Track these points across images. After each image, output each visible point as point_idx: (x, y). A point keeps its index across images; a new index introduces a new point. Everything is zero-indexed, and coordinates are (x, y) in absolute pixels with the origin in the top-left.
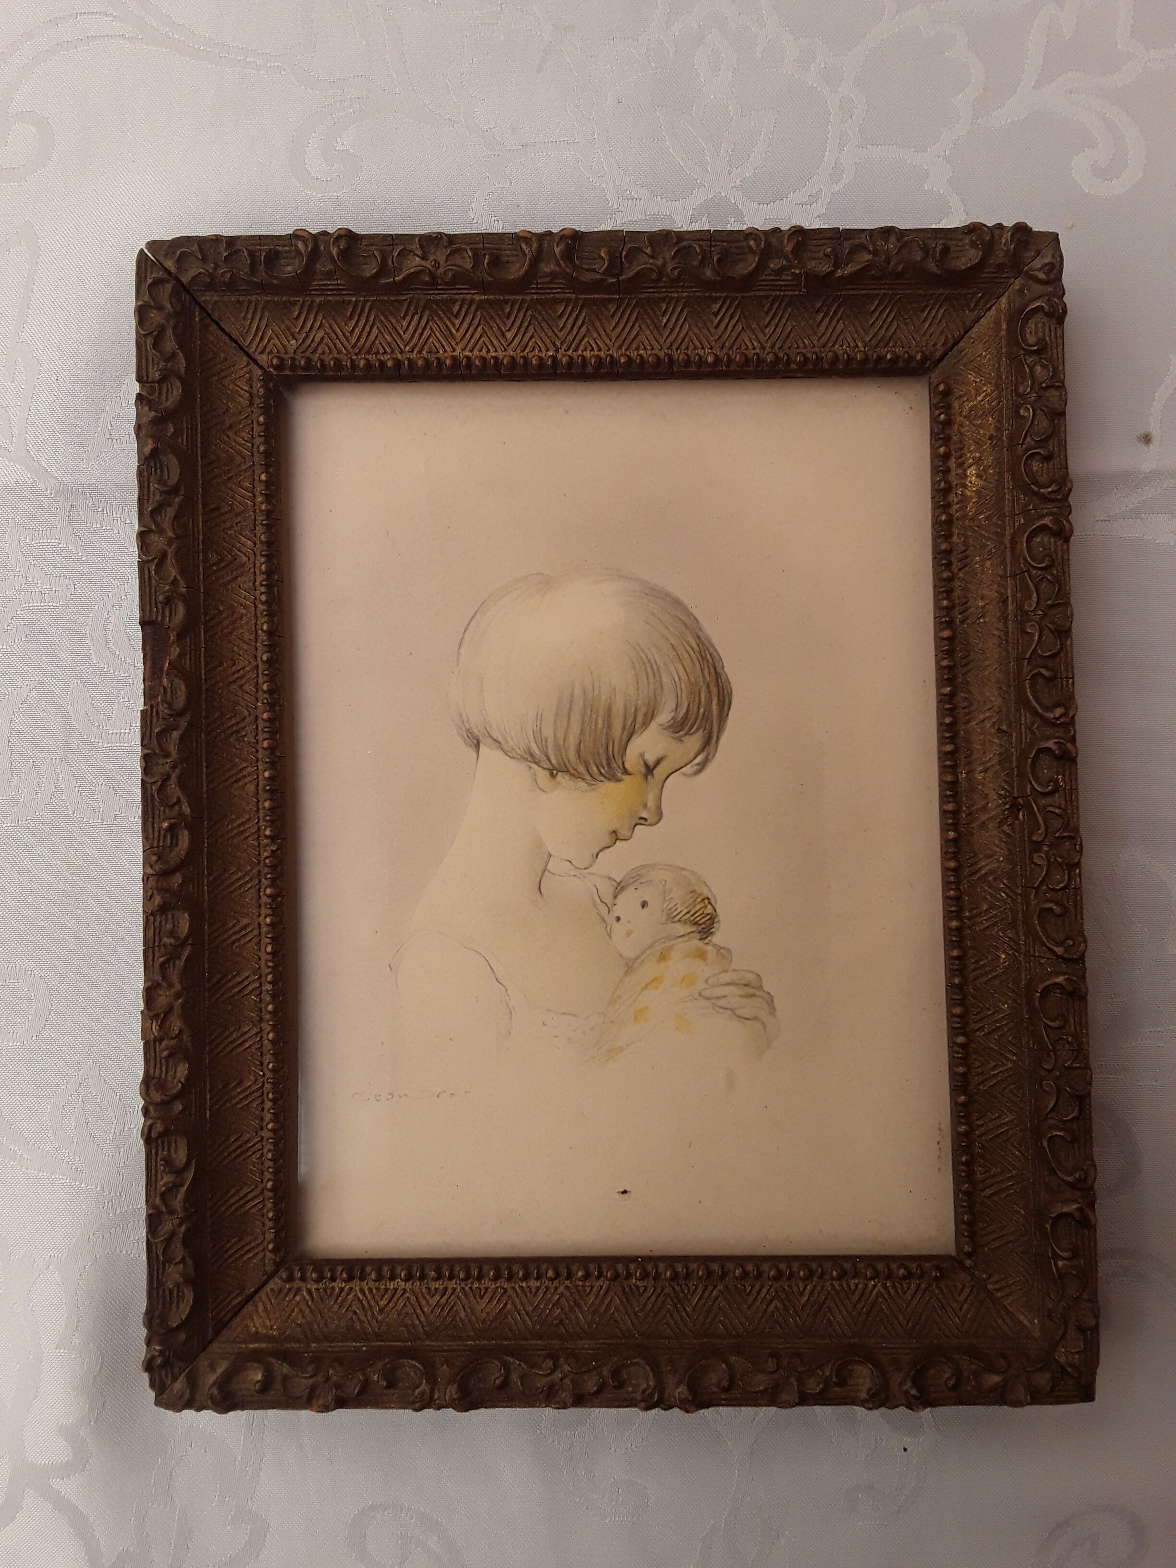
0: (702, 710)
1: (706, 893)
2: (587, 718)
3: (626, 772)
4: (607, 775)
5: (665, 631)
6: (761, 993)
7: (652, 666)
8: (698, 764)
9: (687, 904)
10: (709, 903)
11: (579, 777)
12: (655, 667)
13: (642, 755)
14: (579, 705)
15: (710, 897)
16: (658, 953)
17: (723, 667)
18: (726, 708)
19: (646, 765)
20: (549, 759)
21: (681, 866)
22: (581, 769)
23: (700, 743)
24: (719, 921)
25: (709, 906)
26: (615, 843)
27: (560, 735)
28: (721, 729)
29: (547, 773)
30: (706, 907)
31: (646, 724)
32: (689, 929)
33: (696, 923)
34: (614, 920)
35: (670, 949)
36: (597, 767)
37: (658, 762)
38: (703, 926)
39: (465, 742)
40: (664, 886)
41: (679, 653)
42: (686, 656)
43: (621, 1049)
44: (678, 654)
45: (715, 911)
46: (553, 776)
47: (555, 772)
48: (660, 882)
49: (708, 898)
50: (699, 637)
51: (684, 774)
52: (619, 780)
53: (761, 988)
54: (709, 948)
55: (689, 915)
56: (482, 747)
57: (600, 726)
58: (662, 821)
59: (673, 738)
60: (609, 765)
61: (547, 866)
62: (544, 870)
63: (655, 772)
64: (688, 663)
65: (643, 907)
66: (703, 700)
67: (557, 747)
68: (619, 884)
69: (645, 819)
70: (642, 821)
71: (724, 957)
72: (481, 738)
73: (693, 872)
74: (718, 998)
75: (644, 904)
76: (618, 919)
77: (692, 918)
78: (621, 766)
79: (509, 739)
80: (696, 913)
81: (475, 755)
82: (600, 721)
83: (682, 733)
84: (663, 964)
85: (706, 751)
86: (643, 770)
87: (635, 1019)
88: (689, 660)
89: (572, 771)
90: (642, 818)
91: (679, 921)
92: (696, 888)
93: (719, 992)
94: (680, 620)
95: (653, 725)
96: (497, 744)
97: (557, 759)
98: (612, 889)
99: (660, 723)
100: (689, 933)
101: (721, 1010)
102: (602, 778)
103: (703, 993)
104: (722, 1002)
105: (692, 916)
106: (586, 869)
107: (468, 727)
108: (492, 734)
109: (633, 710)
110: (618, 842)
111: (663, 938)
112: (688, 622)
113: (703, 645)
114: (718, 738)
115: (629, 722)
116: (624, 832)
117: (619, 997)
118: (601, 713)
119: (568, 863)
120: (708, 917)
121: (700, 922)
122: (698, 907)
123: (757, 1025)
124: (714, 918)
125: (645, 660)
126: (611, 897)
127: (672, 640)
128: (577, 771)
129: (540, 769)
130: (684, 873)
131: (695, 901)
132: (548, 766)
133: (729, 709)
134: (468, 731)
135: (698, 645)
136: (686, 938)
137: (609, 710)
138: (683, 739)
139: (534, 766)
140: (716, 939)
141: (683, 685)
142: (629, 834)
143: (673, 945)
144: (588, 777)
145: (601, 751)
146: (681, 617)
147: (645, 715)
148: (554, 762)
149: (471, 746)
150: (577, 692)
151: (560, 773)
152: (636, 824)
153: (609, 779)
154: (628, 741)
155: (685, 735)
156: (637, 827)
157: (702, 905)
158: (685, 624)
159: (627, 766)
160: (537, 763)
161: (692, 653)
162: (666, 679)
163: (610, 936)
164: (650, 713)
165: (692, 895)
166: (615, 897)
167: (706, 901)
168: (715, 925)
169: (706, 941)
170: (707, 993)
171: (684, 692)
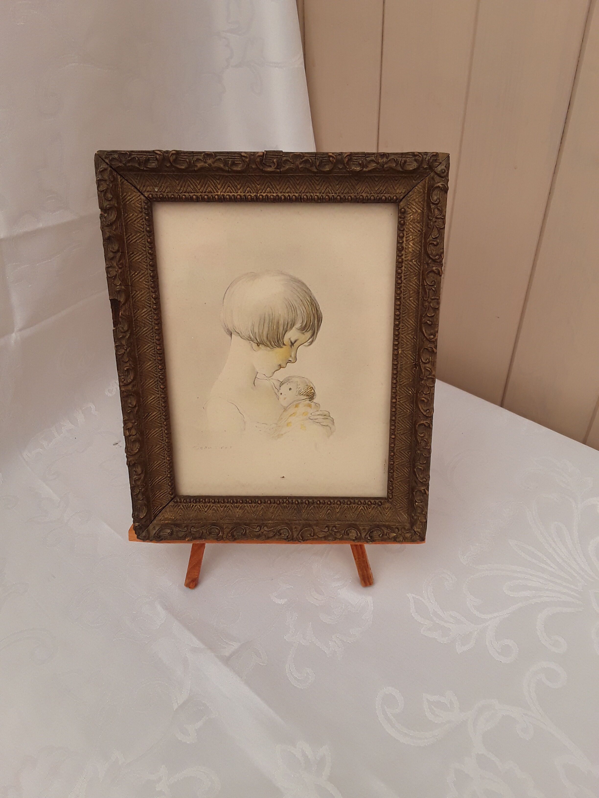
0: (311, 323)
1: (312, 385)
2: (270, 326)
3: (284, 344)
4: (277, 345)
5: (298, 294)
6: (329, 418)
7: (293, 307)
8: (309, 342)
9: (305, 389)
10: (313, 389)
11: (268, 346)
12: (295, 307)
13: (290, 339)
14: (267, 322)
15: (313, 387)
16: (295, 405)
17: (319, 308)
18: (320, 322)
19: (291, 342)
20: (257, 340)
21: (303, 377)
22: (268, 343)
23: (311, 334)
24: (316, 395)
25: (313, 390)
26: (280, 369)
27: (261, 331)
28: (318, 330)
29: (256, 344)
30: (311, 390)
31: (291, 328)
32: (305, 397)
33: (308, 396)
34: (280, 394)
35: (299, 404)
36: (274, 343)
37: (295, 342)
38: (311, 396)
39: (227, 333)
40: (297, 383)
41: (304, 303)
42: (306, 304)
43: (282, 435)
44: (303, 303)
45: (315, 391)
46: (258, 345)
47: (259, 344)
48: (296, 382)
49: (312, 387)
50: (311, 297)
51: (305, 346)
52: (281, 347)
53: (330, 416)
54: (312, 403)
55: (305, 393)
56: (233, 335)
57: (275, 328)
58: (297, 362)
59: (301, 333)
60: (278, 341)
61: (256, 376)
62: (256, 377)
63: (294, 345)
64: (306, 306)
65: (290, 390)
66: (312, 320)
67: (260, 336)
68: (282, 382)
69: (291, 361)
70: (290, 362)
71: (317, 406)
72: (232, 332)
73: (307, 379)
74: (315, 419)
75: (290, 389)
76: (281, 394)
77: (307, 394)
78: (282, 343)
79: (242, 332)
80: (308, 392)
81: (230, 338)
82: (275, 326)
83: (304, 331)
84: (296, 408)
85: (313, 337)
86: (290, 344)
87: (287, 425)
88: (307, 305)
89: (265, 344)
90: (290, 360)
91: (302, 395)
92: (308, 384)
93: (316, 417)
94: (304, 290)
95: (294, 328)
96: (238, 334)
97: (259, 340)
98: (279, 384)
99: (296, 327)
100: (305, 399)
101: (316, 423)
102: (276, 346)
103: (310, 418)
104: (317, 421)
105: (307, 393)
106: (270, 377)
107: (227, 328)
108: (236, 330)
109: (287, 323)
110: (281, 368)
111: (297, 400)
112: (307, 291)
113: (312, 300)
114: (317, 333)
115: (285, 327)
116: (283, 365)
117: (282, 418)
118: (275, 324)
119: (264, 375)
120: (312, 393)
121: (309, 395)
122: (308, 391)
123: (328, 428)
124: (314, 394)
125: (291, 305)
126: (279, 387)
127: (301, 298)
128: (267, 344)
129: (253, 343)
130: (304, 379)
131: (308, 388)
132: (257, 342)
133: (321, 323)
134: (228, 329)
135: (310, 300)
136: (304, 400)
137: (278, 322)
138: (305, 333)
139: (251, 342)
140: (314, 401)
141: (305, 314)
142: (285, 365)
143: (300, 402)
144: (270, 346)
145: (275, 337)
146: (304, 289)
147: (291, 324)
148: (258, 340)
149: (228, 335)
150: (267, 316)
151: (261, 345)
152: (288, 362)
153: (278, 347)
154: (284, 334)
155: (305, 332)
156: (288, 364)
157: (310, 389)
158: (306, 292)
159: (284, 342)
160: (252, 341)
161: (308, 302)
162: (299, 312)
163: (278, 399)
164: (293, 324)
165: (307, 386)
166: (280, 387)
167: (312, 388)
168: (315, 396)
169: (311, 401)
170: (311, 418)
171: (305, 317)
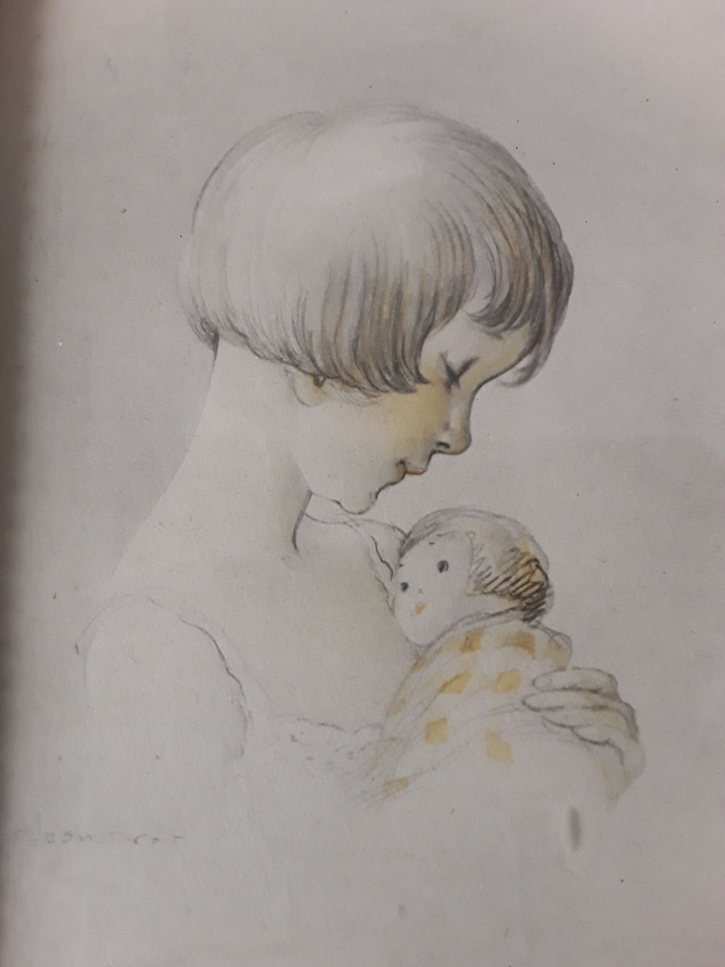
0: (529, 295)
1: (533, 552)
2: (368, 305)
3: (420, 379)
4: (393, 383)
5: (478, 187)
6: (615, 705)
7: (460, 235)
8: (523, 370)
9: (504, 568)
10: (538, 567)
11: (355, 385)
12: (464, 236)
13: (443, 357)
14: (356, 288)
15: (538, 557)
16: (463, 639)
17: (561, 236)
18: (565, 290)
19: (449, 369)
20: (313, 361)
21: (497, 512)
22: (358, 375)
23: (527, 339)
24: (552, 594)
25: (538, 572)
26: (403, 478)
27: (330, 329)
28: (557, 319)
29: (310, 380)
30: (533, 572)
31: (449, 315)
32: (506, 604)
33: (518, 596)
34: (400, 587)
35: (478, 633)
36: (381, 372)
37: (466, 366)
38: (529, 600)
39: (199, 336)
40: (471, 541)
41: (499, 216)
42: (508, 220)
43: (404, 782)
44: (496, 219)
45: (547, 578)
46: (318, 384)
47: (321, 379)
48: (467, 534)
49: (536, 560)
50: (526, 195)
51: (504, 384)
52: (411, 391)
53: (614, 696)
54: (537, 633)
55: (507, 584)
56: (222, 343)
57: (386, 316)
58: (470, 450)
59: (489, 333)
60: (396, 367)
61: (305, 506)
62: (302, 513)
63: (462, 379)
64: (510, 230)
65: (441, 569)
66: (531, 281)
67: (325, 344)
68: (407, 536)
69: (447, 445)
70: (442, 448)
71: (559, 647)
72: (221, 331)
73: (513, 521)
74: (551, 709)
75: (443, 566)
76: (405, 586)
77: (512, 588)
78: (414, 371)
79: (259, 332)
80: (518, 580)
81: (211, 353)
82: (386, 309)
83: (501, 326)
84: (468, 655)
85: (534, 352)
86: (444, 376)
87: (428, 736)
88: (512, 226)
89: (345, 378)
90: (441, 444)
91: (493, 592)
92: (518, 544)
93: (552, 699)
94: (501, 172)
95: (460, 315)
96: (242, 339)
97: (324, 360)
98: (397, 544)
99: (470, 312)
100: (507, 611)
101: (556, 729)
102: (387, 388)
103: (529, 701)
104: (558, 717)
105: (513, 584)
106: (360, 513)
107: (203, 316)
108: (236, 325)
109: (432, 295)
110: (407, 477)
111: (470, 616)
112: (511, 174)
113: (534, 205)
114: (552, 334)
115: (426, 312)
116: (415, 463)
117: (403, 701)
118: (388, 298)
119: (336, 505)
120: (537, 587)
121: (524, 594)
122: (520, 574)
123: (608, 751)
124: (545, 590)
125: (451, 227)
126: (396, 555)
127: (489, 200)
128: (352, 377)
129: (301, 374)
130: (501, 522)
131: (516, 563)
132: (313, 370)
133: (569, 293)
134: (204, 322)
135: (526, 206)
136: (503, 618)
137: (399, 295)
138: (504, 334)
139: (293, 370)
140: (547, 620)
141: (504, 261)
142: (423, 466)
143: (485, 627)
144: (365, 384)
145: (386, 350)
146: (502, 168)
147: (450, 301)
148: (320, 364)
149: (206, 340)
150: (356, 270)
151: (328, 381)
152: (434, 452)
153: (396, 390)
154: (424, 337)
155: (506, 329)
156: (435, 457)
157: (527, 569)
158: (508, 178)
159: (422, 371)
160: (297, 366)
161: (516, 216)
162: (479, 253)
163: (392, 610)
164: (456, 299)
165: (513, 554)
166: (401, 554)
167: (533, 565)
168: (546, 599)
169: (533, 623)
170: (533, 702)
171: (505, 269)
